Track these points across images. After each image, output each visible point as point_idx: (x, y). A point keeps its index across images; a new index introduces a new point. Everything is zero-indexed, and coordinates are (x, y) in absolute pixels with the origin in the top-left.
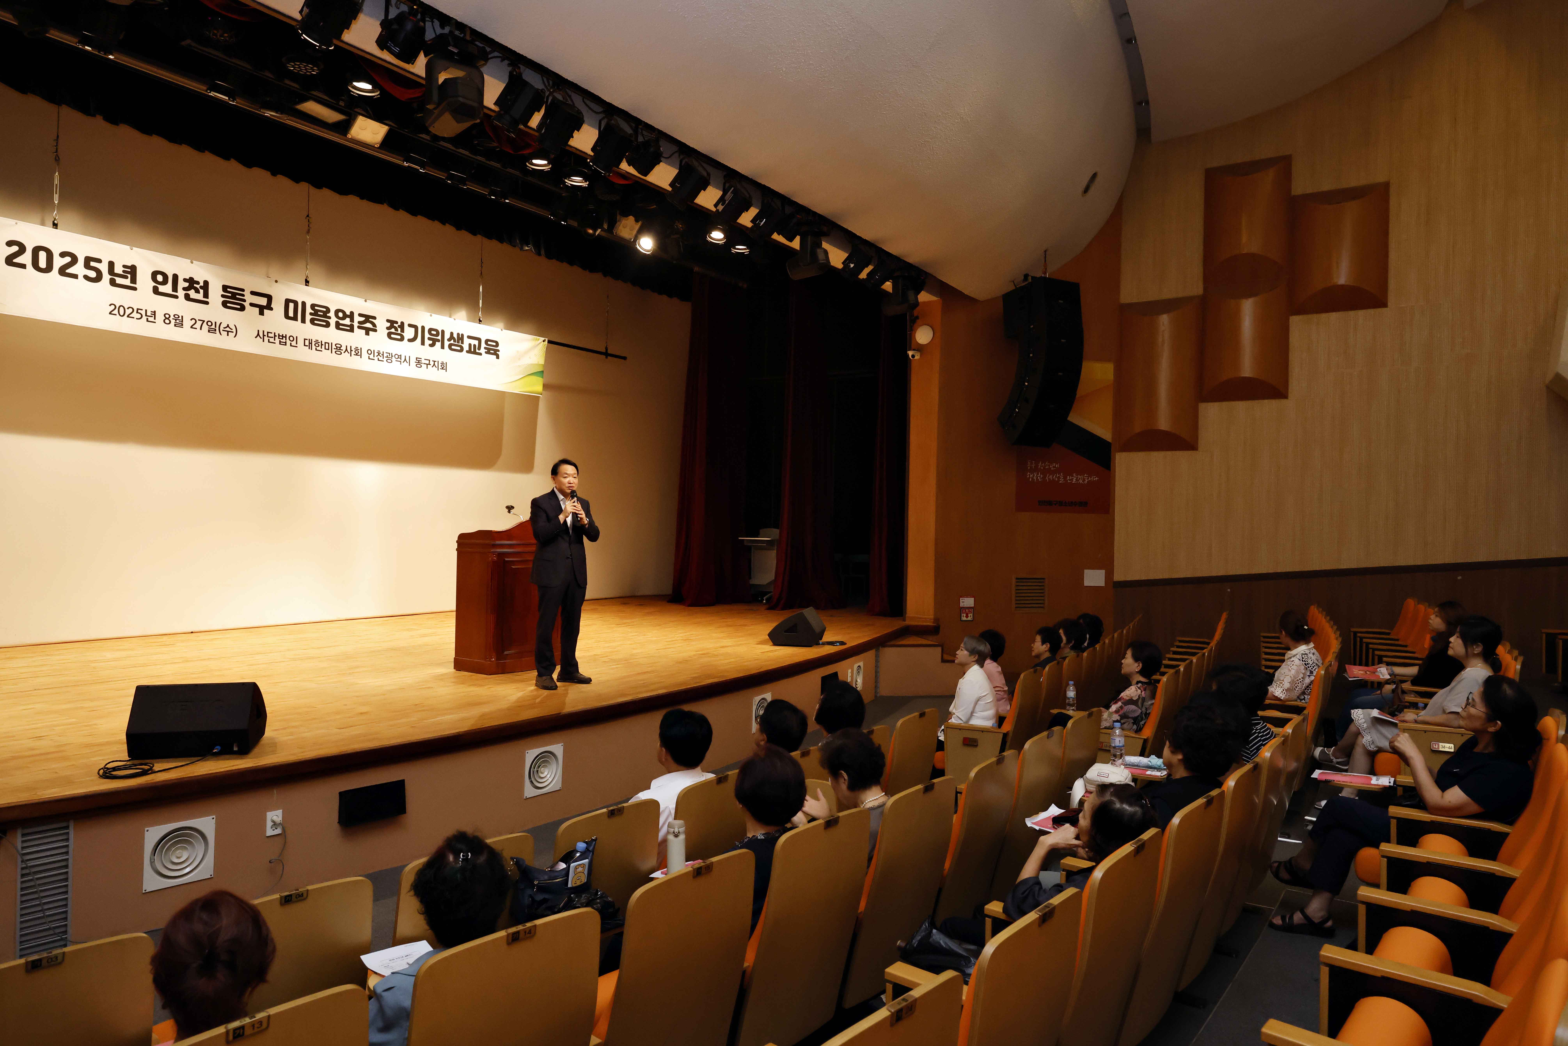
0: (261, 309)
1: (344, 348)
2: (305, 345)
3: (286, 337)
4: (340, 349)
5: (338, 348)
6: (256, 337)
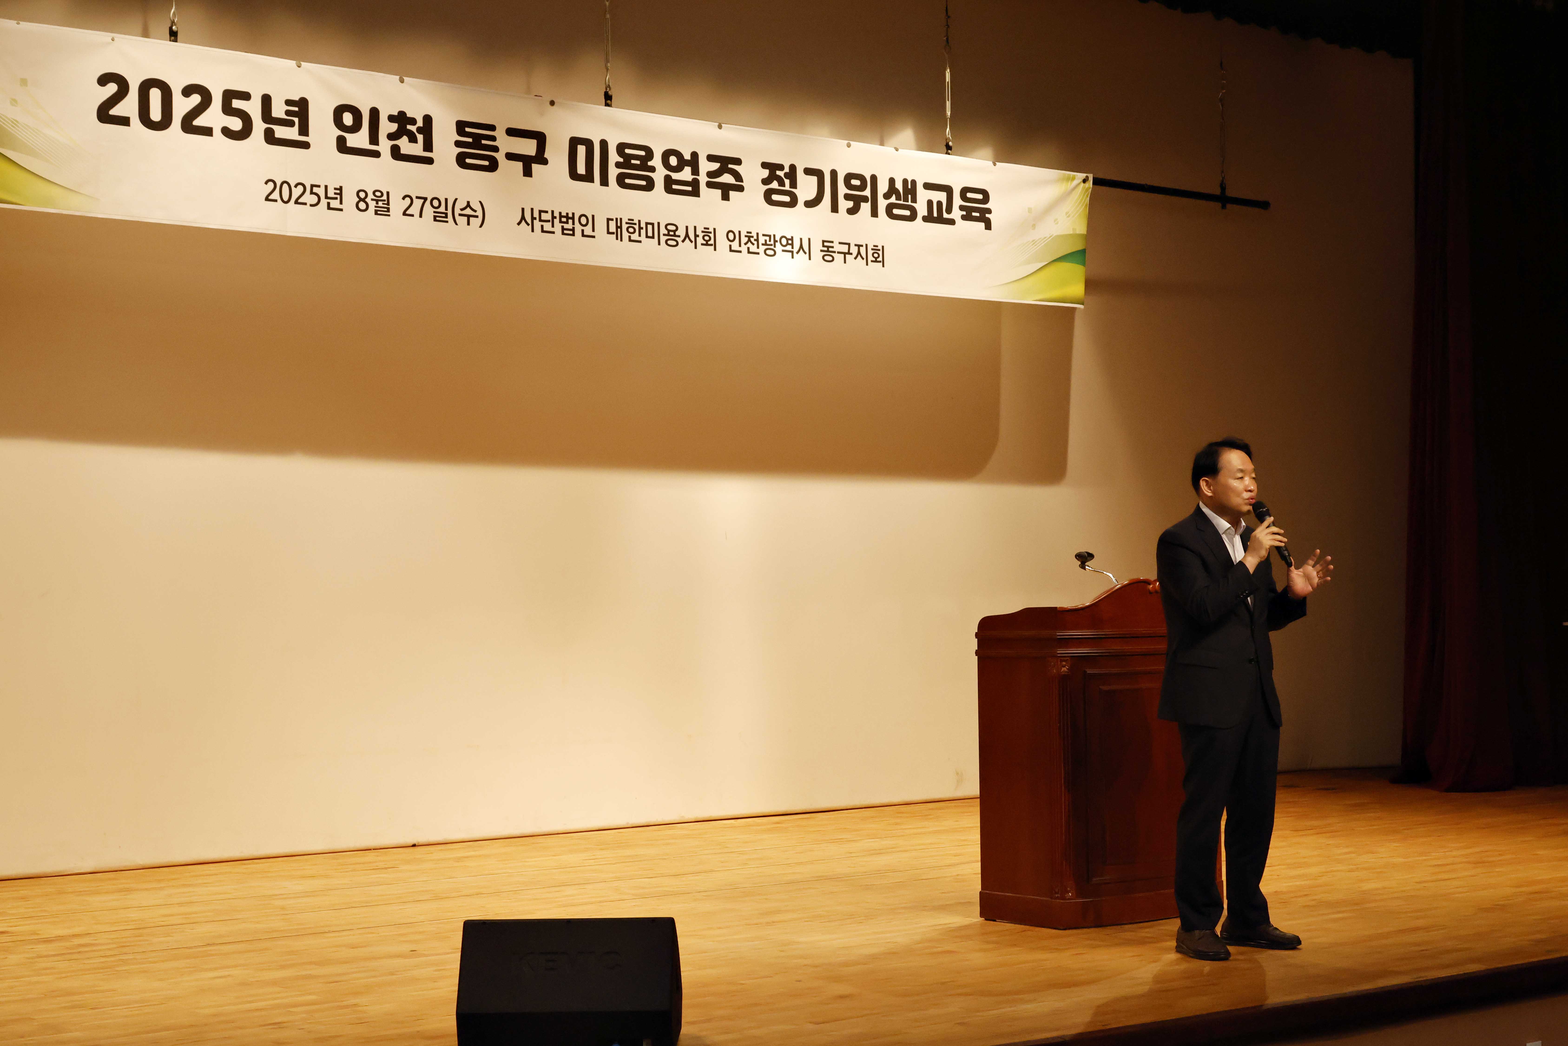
0: (528, 163)
1: (681, 232)
2: (609, 233)
3: (573, 218)
4: (675, 235)
5: (672, 234)
6: (519, 224)
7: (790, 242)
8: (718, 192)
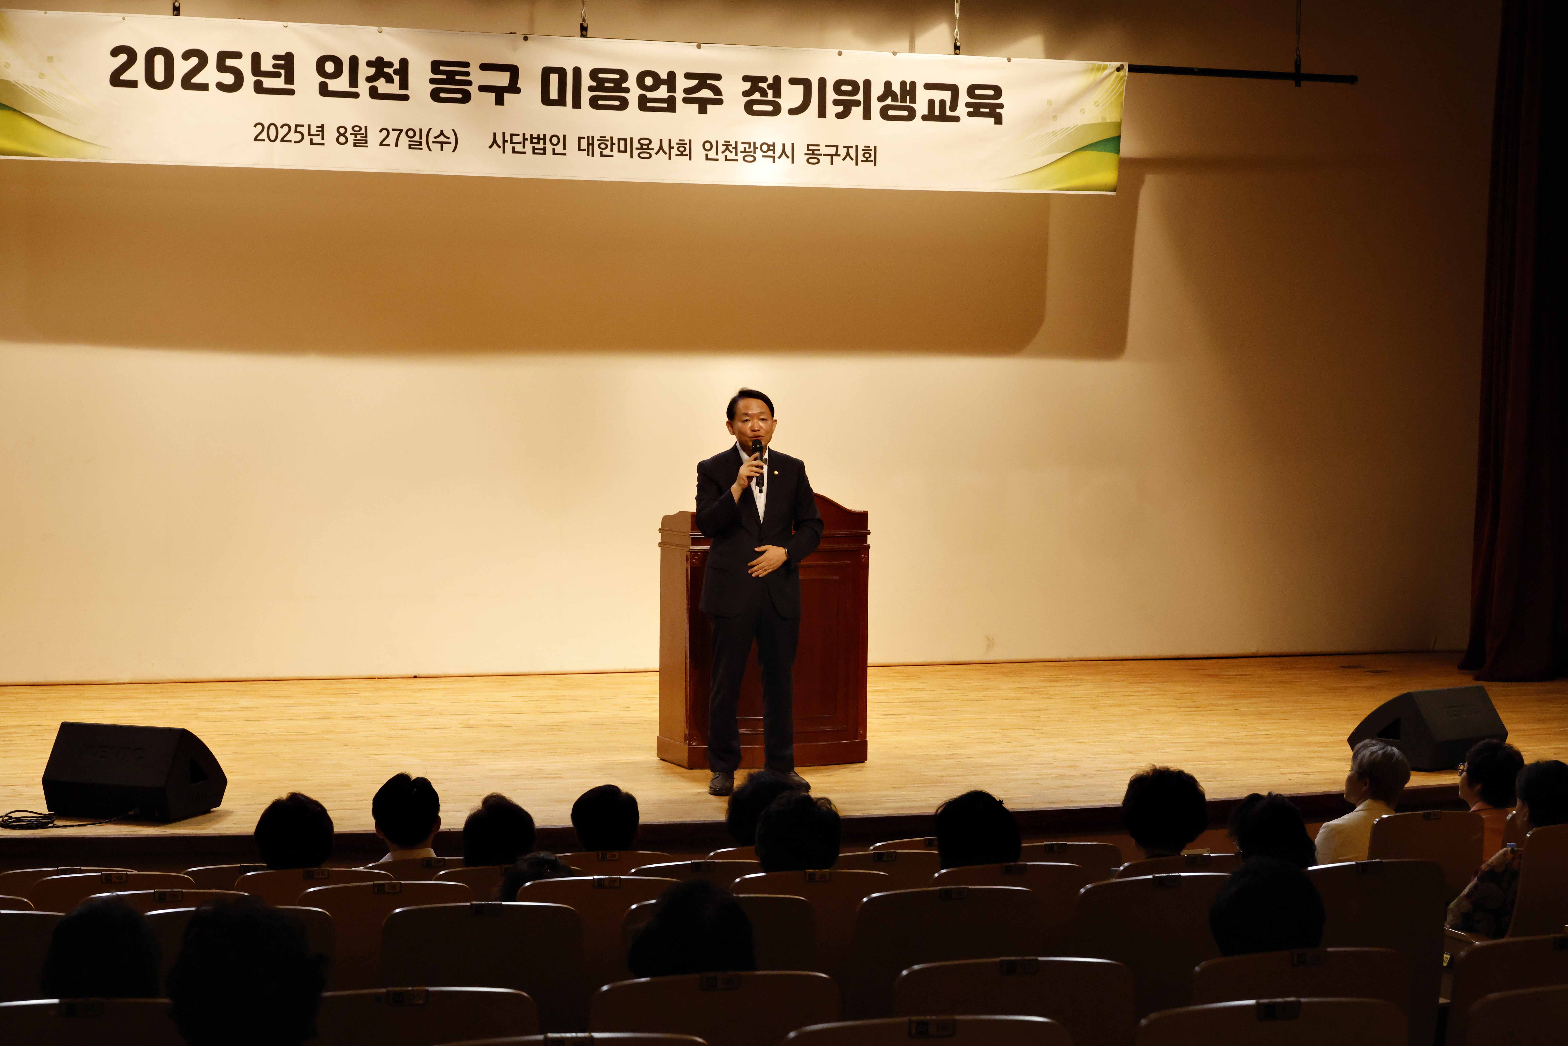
0: (500, 94)
1: (655, 145)
2: (580, 149)
3: (544, 139)
4: (648, 148)
5: (645, 148)
6: (490, 147)
7: (771, 148)
8: (696, 106)
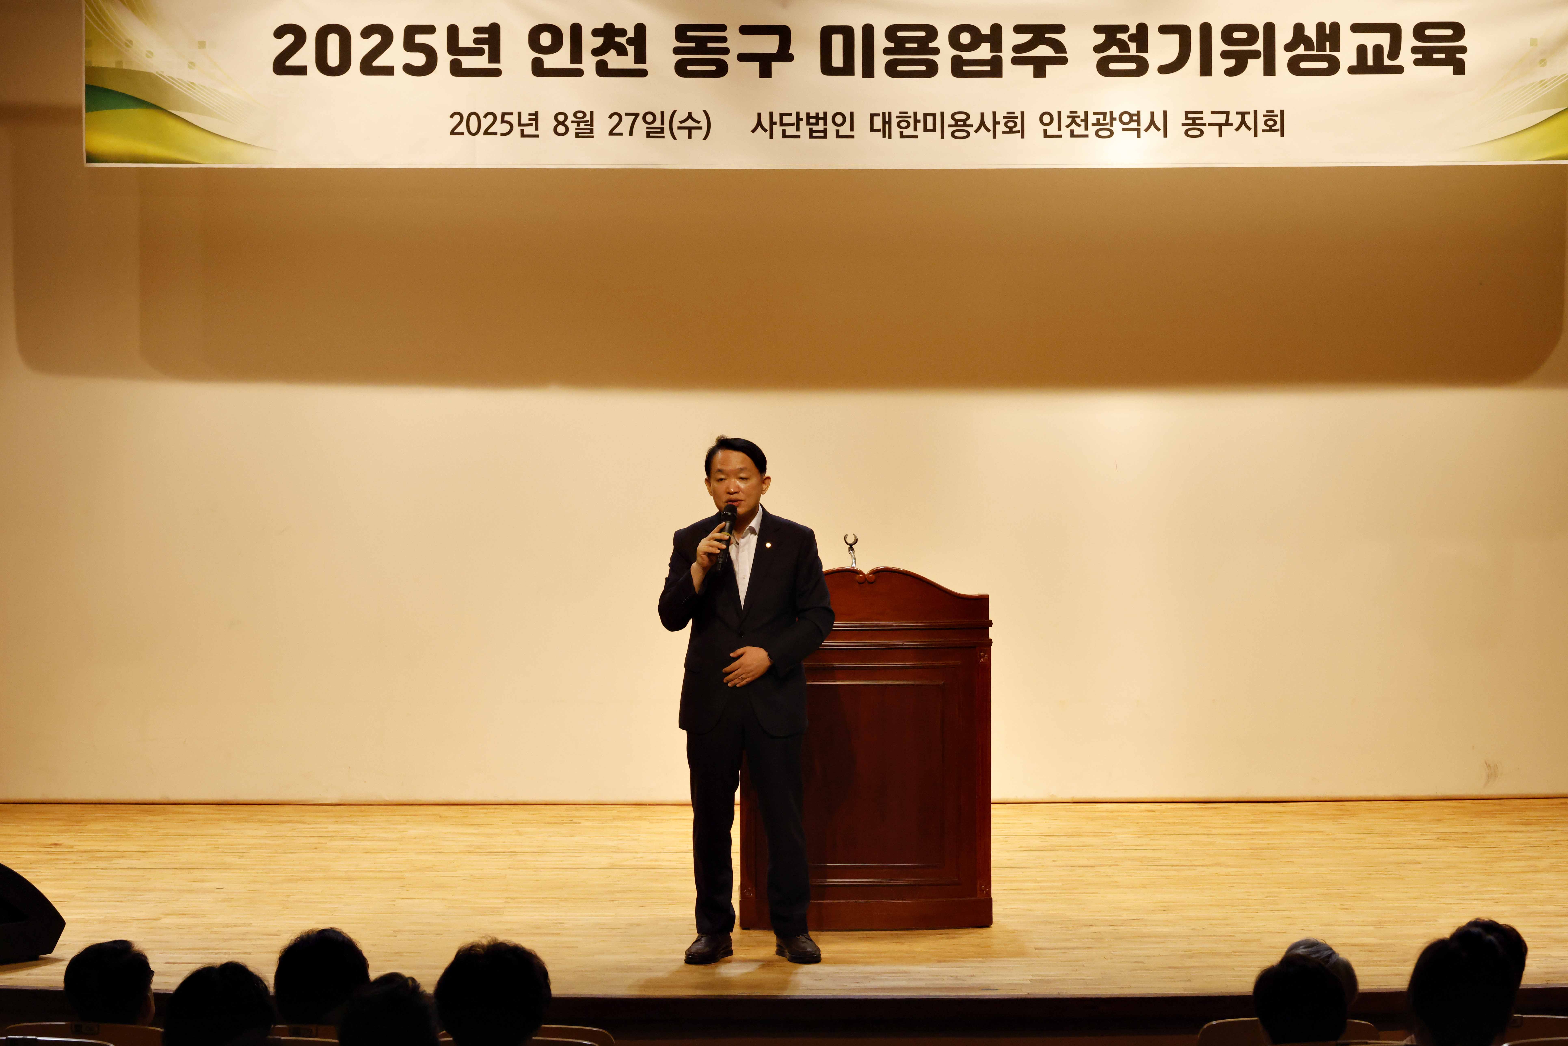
0: (765, 63)
1: (975, 121)
2: (872, 130)
3: (825, 118)
4: (965, 125)
5: (961, 124)
6: (753, 131)
7: (1135, 118)
8: (1030, 69)
